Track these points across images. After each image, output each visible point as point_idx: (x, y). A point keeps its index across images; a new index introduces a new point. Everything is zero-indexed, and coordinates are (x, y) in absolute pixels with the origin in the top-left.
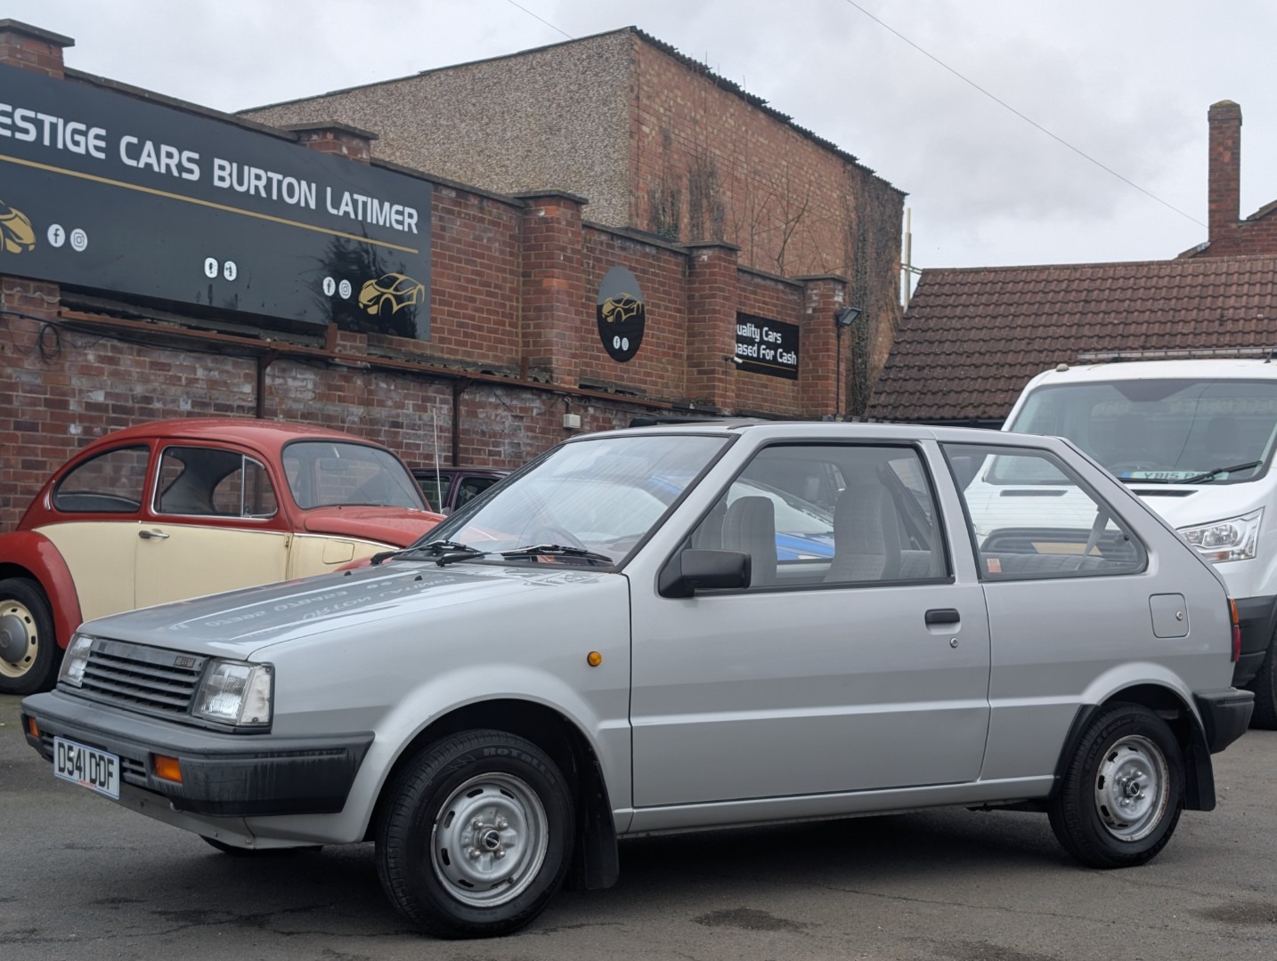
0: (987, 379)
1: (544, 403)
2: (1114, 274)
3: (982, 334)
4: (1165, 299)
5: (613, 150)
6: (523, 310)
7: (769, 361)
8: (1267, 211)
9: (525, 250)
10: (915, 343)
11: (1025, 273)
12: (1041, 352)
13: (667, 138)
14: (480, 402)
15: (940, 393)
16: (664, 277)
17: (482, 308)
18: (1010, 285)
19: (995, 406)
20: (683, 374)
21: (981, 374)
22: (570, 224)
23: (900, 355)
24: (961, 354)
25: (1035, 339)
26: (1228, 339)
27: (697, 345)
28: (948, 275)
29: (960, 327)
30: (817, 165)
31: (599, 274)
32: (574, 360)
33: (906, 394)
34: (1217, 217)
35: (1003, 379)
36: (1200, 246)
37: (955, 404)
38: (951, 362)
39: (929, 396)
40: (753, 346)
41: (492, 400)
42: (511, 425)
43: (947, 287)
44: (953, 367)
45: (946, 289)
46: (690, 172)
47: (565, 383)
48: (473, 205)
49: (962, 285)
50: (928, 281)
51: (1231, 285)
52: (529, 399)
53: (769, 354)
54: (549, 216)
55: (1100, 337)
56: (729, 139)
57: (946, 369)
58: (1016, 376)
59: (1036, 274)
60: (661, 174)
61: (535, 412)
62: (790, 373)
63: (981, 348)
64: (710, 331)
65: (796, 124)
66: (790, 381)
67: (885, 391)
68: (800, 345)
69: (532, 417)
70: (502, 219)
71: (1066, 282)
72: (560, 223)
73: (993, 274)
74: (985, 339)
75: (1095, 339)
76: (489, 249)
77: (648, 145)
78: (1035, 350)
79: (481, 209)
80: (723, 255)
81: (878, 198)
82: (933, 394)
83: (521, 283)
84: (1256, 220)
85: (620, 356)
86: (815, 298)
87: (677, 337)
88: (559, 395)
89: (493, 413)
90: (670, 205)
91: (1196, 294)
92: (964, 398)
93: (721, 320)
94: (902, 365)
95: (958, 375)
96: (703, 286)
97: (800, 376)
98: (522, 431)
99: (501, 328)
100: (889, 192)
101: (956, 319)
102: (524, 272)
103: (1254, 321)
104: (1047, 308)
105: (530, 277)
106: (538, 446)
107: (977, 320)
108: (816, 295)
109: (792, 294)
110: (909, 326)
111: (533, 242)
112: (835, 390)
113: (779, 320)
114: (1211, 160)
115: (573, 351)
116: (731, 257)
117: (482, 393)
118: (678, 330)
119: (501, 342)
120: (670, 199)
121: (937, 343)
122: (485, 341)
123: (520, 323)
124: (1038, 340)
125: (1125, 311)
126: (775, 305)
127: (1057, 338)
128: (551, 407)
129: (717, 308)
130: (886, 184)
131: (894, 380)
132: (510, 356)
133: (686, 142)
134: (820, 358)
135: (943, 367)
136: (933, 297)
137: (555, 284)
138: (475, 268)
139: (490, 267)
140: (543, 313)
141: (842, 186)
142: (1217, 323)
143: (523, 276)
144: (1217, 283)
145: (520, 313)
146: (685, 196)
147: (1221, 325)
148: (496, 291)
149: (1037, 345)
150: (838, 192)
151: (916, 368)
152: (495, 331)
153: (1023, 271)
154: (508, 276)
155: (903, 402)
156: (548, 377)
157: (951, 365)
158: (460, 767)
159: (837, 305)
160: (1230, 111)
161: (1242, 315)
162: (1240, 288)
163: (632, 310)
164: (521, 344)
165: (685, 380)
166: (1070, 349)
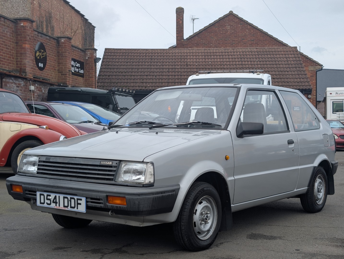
0: (128, 79)
1: (24, 82)
2: (157, 52)
3: (125, 67)
4: (172, 59)
5: (25, 8)
6: (16, 54)
7: (77, 72)
8: (191, 37)
9: (16, 35)
10: (106, 69)
11: (133, 51)
12: (141, 72)
13: (40, 5)
14: (8, 81)
15: (115, 83)
16: (51, 46)
17: (5, 53)
18: (130, 54)
19: (131, 87)
20: (56, 75)
21: (126, 78)
22: (30, 28)
23: (102, 72)
24: (120, 72)
25: (139, 69)
26: (189, 70)
27: (61, 66)
28: (112, 50)
29: (118, 65)
30: (75, 17)
31: (35, 44)
32: (32, 70)
33: (106, 83)
34: (178, 38)
35: (132, 80)
36: (174, 45)
37: (120, 86)
38: (117, 74)
39: (112, 84)
40: (73, 67)
41: (11, 81)
42: (16, 89)
43: (113, 53)
44: (118, 76)
45: (113, 54)
46: (46, 16)
47: (30, 76)
48: (2, 21)
49: (117, 53)
50: (107, 52)
51: (188, 56)
52: (20, 81)
53: (77, 70)
54: (24, 25)
55: (156, 69)
56: (55, 7)
57: (116, 76)
58: (135, 79)
59: (136, 51)
60: (39, 16)
61: (22, 85)
62: (82, 76)
63: (125, 71)
64: (65, 62)
65: (70, 4)
66: (82, 78)
67: (100, 82)
68: (84, 68)
69: (21, 86)
70: (10, 25)
71: (145, 53)
72: (28, 28)
73: (125, 50)
74: (125, 68)
75: (155, 69)
76: (7, 34)
77: (35, 7)
78: (140, 72)
79: (5, 22)
80: (68, 40)
81: (89, 28)
82: (113, 83)
83: (15, 45)
84: (188, 39)
85: (41, 69)
86: (88, 54)
87: (55, 64)
88: (28, 80)
89: (11, 85)
90: (41, 25)
91: (179, 58)
92: (122, 85)
93: (68, 59)
94: (103, 75)
95: (119, 78)
96: (62, 49)
97: (84, 77)
98: (19, 91)
99: (10, 59)
100: (91, 26)
101: (117, 62)
102: (16, 42)
103: (195, 66)
104: (141, 60)
105: (18, 43)
106: (23, 95)
107: (122, 63)
108: (89, 53)
109: (82, 53)
110: (104, 64)
111: (19, 33)
112: (95, 81)
113: (79, 60)
114: (177, 23)
115: (32, 67)
116: (70, 41)
117: (8, 79)
118: (55, 62)
119: (10, 63)
120: (41, 24)
121: (112, 69)
122: (6, 63)
123: (15, 58)
124: (140, 69)
125: (162, 62)
126: (78, 56)
127: (145, 69)
128: (26, 84)
129: (67, 56)
130: (91, 24)
131: (102, 79)
132: (12, 68)
133: (45, 7)
134: (91, 72)
135: (115, 76)
136: (109, 56)
137: (27, 46)
138: (3, 40)
139: (7, 40)
140: (23, 55)
141: (81, 23)
142: (186, 66)
143: (16, 43)
144: (184, 55)
145: (15, 55)
146: (45, 23)
147: (187, 66)
148: (9, 47)
149: (140, 70)
150: (80, 25)
151: (108, 76)
152: (8, 60)
153: (133, 50)
154: (12, 43)
155: (105, 85)
156: (25, 74)
157: (117, 75)
158: (200, 195)
159: (95, 57)
160: (181, 10)
161: (192, 64)
162: (190, 57)
163: (44, 55)
164: (15, 64)
165: (57, 77)
166: (149, 72)
